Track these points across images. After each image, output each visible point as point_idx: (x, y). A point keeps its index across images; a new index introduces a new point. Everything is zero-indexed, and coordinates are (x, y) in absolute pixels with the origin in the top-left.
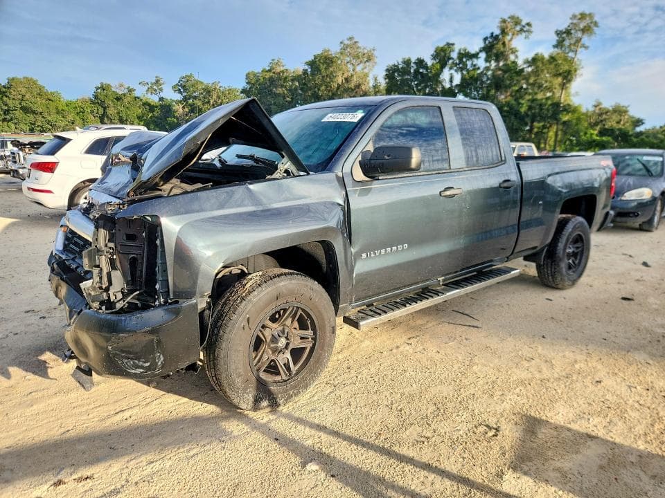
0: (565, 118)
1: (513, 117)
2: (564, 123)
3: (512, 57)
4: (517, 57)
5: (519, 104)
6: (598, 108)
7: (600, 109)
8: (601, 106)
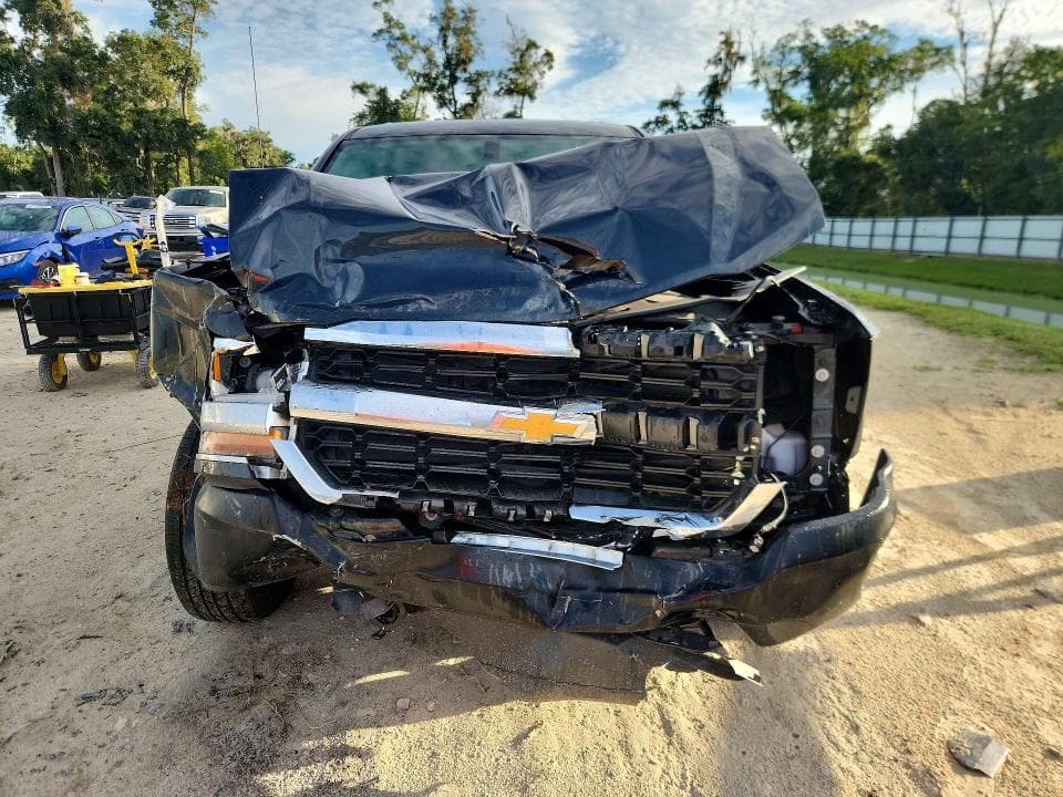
0: (201, 146)
1: (110, 139)
2: (201, 154)
3: (78, 30)
4: (87, 30)
5: (117, 116)
6: (229, 132)
7: (233, 134)
8: (233, 131)
